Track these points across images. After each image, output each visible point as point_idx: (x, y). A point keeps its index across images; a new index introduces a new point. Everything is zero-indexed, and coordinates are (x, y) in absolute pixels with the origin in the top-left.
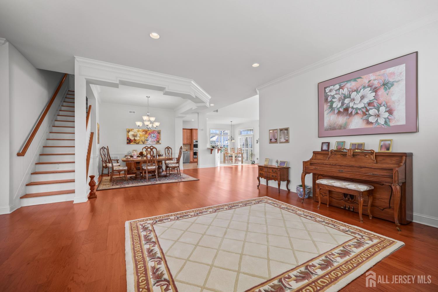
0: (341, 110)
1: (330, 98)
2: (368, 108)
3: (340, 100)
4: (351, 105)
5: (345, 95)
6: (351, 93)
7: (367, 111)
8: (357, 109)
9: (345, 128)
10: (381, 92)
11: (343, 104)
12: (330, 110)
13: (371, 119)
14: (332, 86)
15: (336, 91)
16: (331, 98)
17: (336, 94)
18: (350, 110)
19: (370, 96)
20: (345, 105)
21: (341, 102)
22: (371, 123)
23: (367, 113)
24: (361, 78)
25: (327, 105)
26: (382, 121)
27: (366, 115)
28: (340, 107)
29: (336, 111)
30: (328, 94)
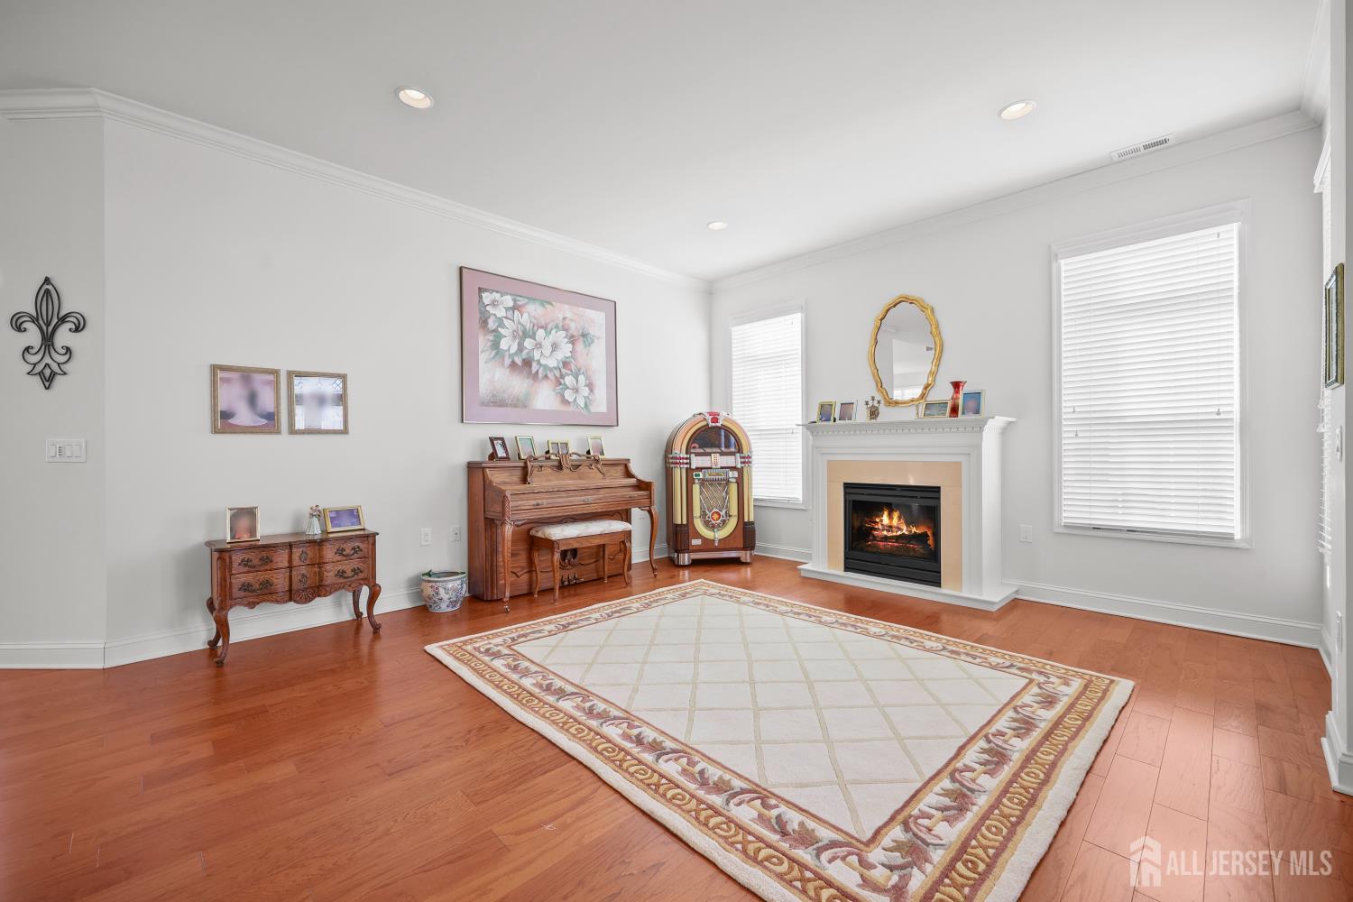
0: (518, 361)
1: (494, 322)
2: (564, 371)
3: (515, 337)
4: (537, 355)
5: (525, 329)
6: (536, 328)
7: (562, 377)
8: (546, 367)
9: (525, 406)
10: (580, 346)
11: (521, 348)
12: (493, 353)
13: (568, 395)
14: (497, 292)
15: (507, 309)
16: (497, 324)
17: (506, 318)
18: (535, 367)
19: (566, 349)
20: (525, 352)
21: (517, 341)
22: (567, 403)
23: (562, 380)
24: (552, 304)
25: (487, 337)
26: (581, 402)
27: (561, 384)
28: (516, 354)
29: (508, 361)
30: (488, 308)
